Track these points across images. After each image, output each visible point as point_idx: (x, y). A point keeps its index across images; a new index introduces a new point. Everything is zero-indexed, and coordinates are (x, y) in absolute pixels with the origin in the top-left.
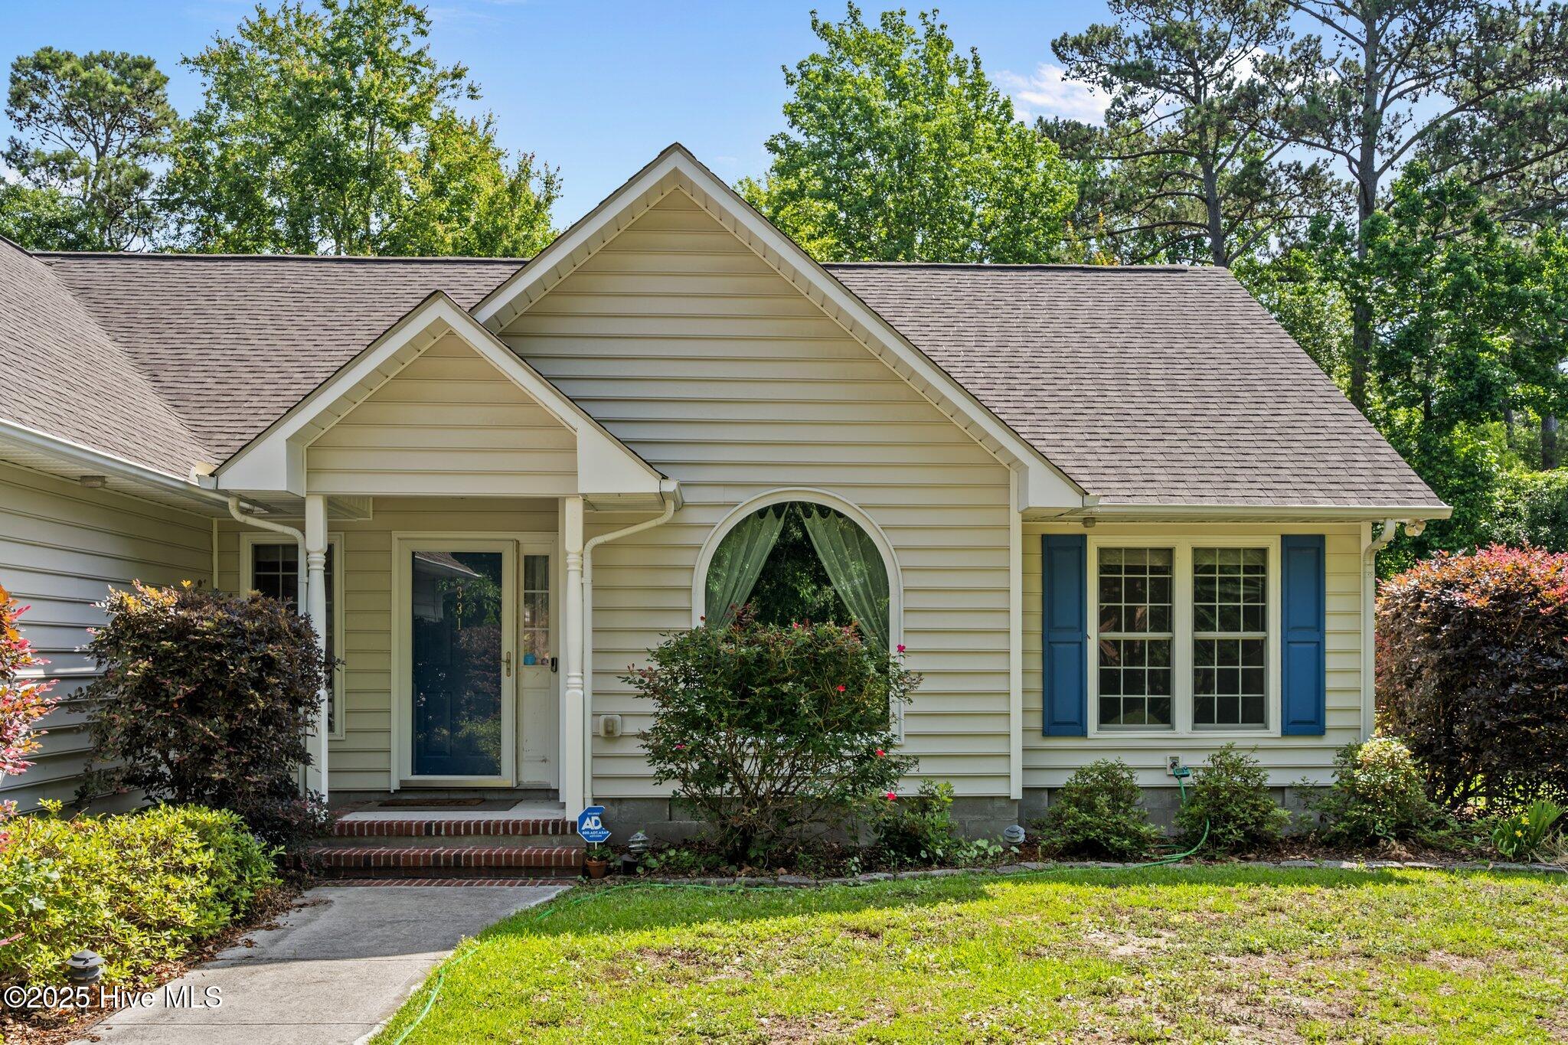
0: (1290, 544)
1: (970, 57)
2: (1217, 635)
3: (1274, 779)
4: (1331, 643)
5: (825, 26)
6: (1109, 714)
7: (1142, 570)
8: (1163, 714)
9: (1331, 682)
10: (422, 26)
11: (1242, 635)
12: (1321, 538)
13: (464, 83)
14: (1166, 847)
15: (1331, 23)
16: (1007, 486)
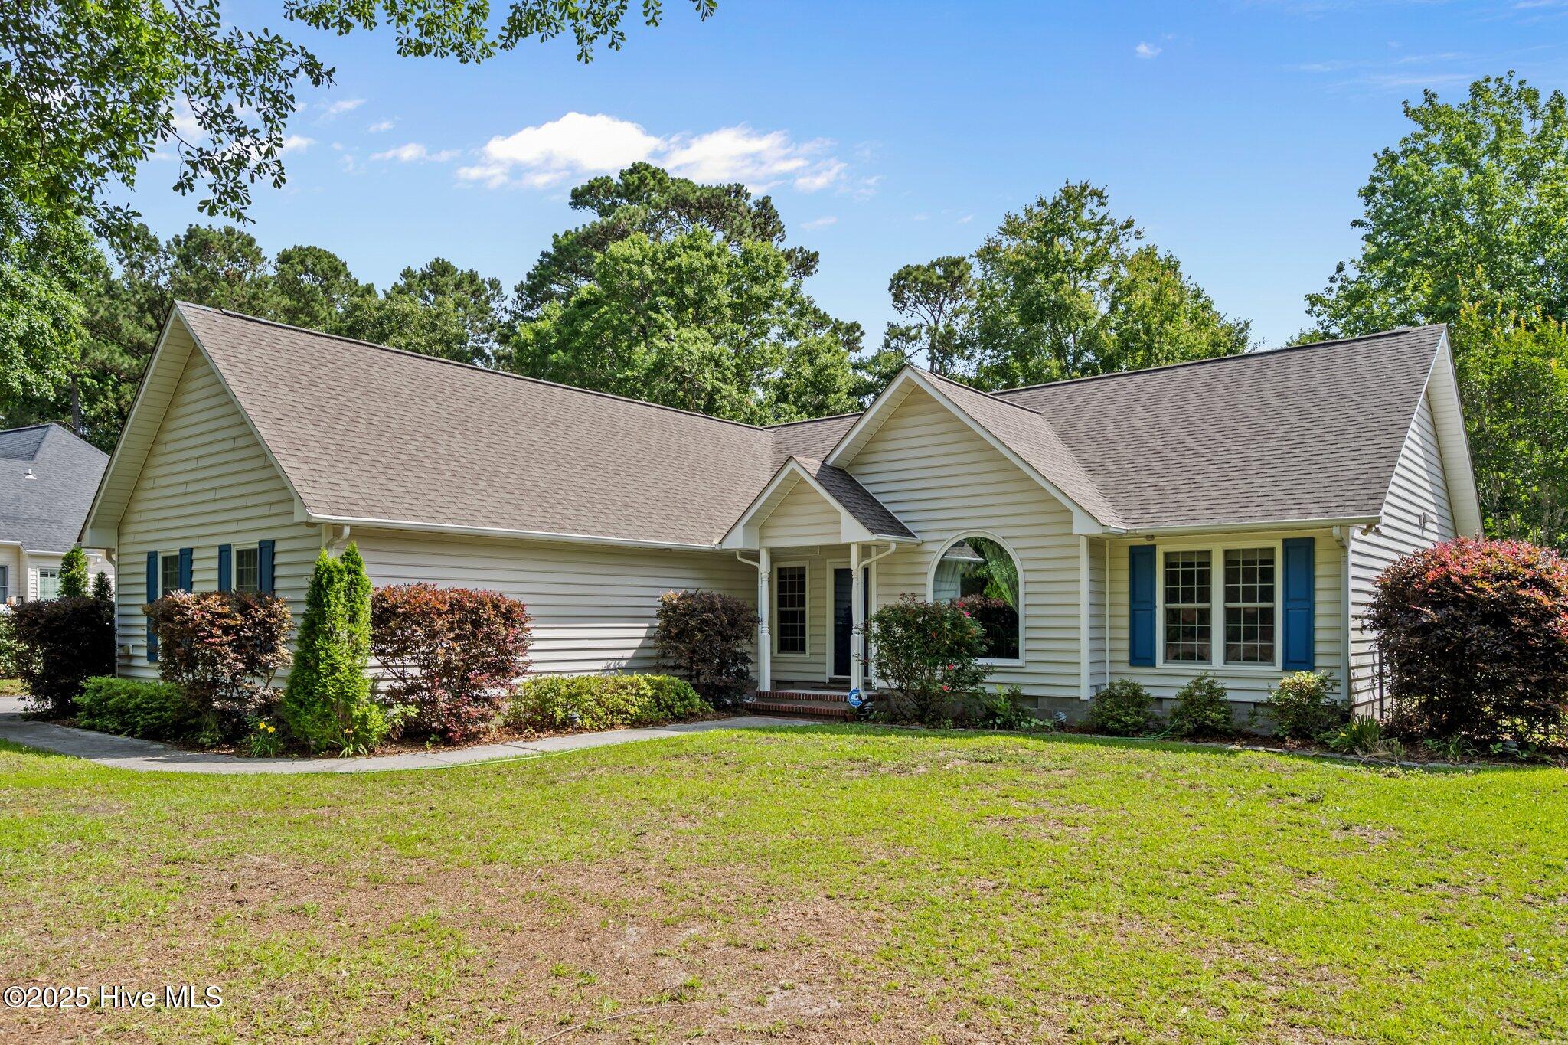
0: (1289, 544)
2: (1239, 605)
4: (1319, 609)
7: (1191, 565)
8: (1207, 654)
9: (1319, 635)
12: (1312, 539)
13: (1133, 230)
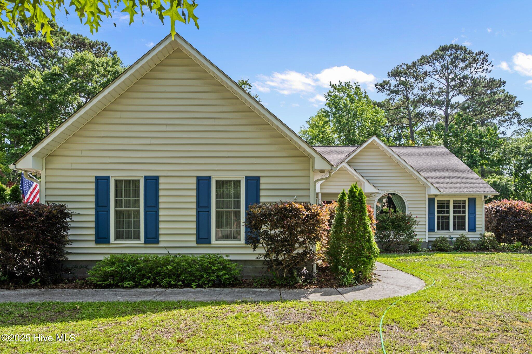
0: (470, 199)
1: (364, 92)
2: (457, 215)
3: (470, 239)
4: (477, 216)
5: (333, 85)
6: (438, 229)
7: (444, 204)
8: (448, 228)
9: (477, 223)
10: (250, 87)
11: (461, 215)
12: (475, 198)
14: (454, 249)
15: (439, 81)
16: (425, 190)
